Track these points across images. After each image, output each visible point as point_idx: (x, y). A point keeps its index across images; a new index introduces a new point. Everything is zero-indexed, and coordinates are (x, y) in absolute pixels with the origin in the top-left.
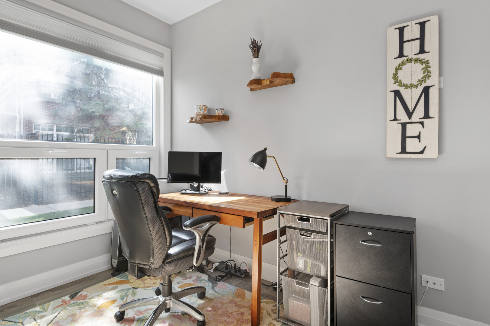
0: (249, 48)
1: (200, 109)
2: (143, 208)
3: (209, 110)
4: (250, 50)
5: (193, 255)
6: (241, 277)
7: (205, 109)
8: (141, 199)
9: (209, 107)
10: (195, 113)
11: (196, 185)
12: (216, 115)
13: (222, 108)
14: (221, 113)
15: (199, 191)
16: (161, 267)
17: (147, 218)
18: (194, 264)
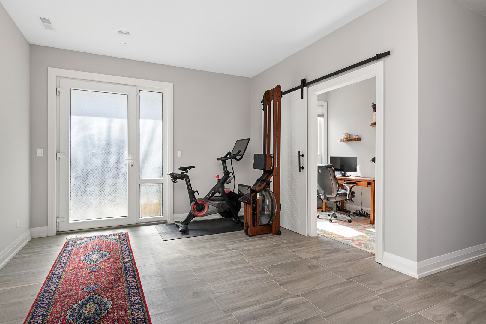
0: (371, 107)
1: (345, 135)
2: (331, 176)
3: (350, 135)
4: (372, 108)
5: (346, 195)
6: (367, 216)
7: (347, 135)
8: (330, 173)
9: (350, 133)
10: (343, 137)
11: (343, 173)
12: (354, 138)
13: (357, 135)
14: (356, 137)
15: (345, 175)
16: (336, 197)
17: (332, 179)
18: (347, 198)
